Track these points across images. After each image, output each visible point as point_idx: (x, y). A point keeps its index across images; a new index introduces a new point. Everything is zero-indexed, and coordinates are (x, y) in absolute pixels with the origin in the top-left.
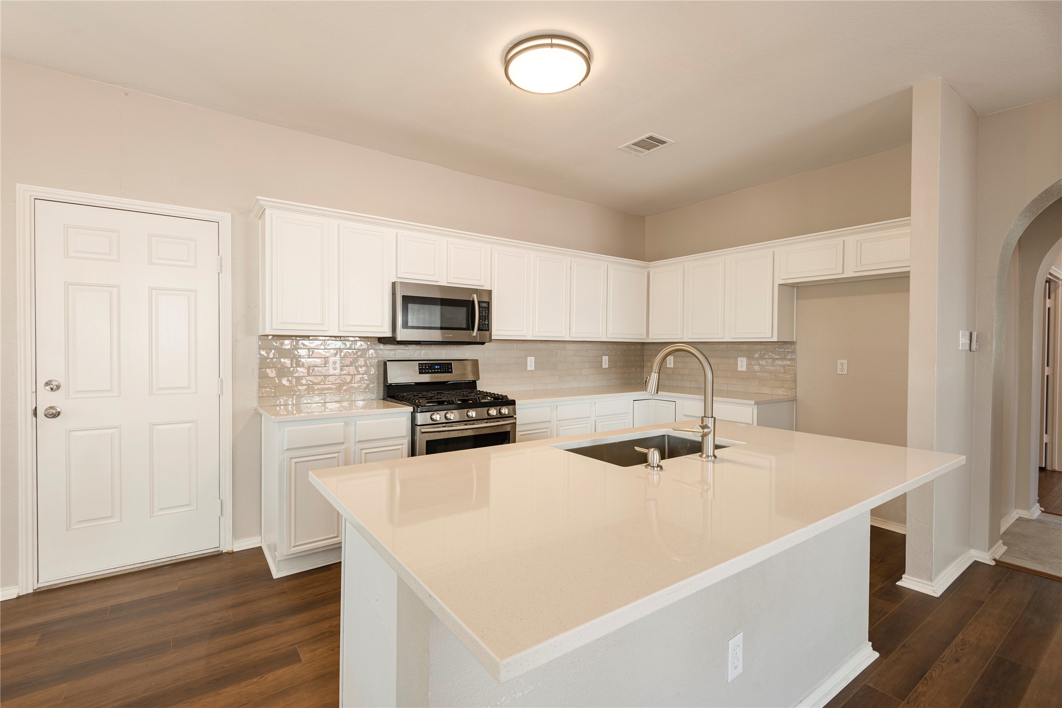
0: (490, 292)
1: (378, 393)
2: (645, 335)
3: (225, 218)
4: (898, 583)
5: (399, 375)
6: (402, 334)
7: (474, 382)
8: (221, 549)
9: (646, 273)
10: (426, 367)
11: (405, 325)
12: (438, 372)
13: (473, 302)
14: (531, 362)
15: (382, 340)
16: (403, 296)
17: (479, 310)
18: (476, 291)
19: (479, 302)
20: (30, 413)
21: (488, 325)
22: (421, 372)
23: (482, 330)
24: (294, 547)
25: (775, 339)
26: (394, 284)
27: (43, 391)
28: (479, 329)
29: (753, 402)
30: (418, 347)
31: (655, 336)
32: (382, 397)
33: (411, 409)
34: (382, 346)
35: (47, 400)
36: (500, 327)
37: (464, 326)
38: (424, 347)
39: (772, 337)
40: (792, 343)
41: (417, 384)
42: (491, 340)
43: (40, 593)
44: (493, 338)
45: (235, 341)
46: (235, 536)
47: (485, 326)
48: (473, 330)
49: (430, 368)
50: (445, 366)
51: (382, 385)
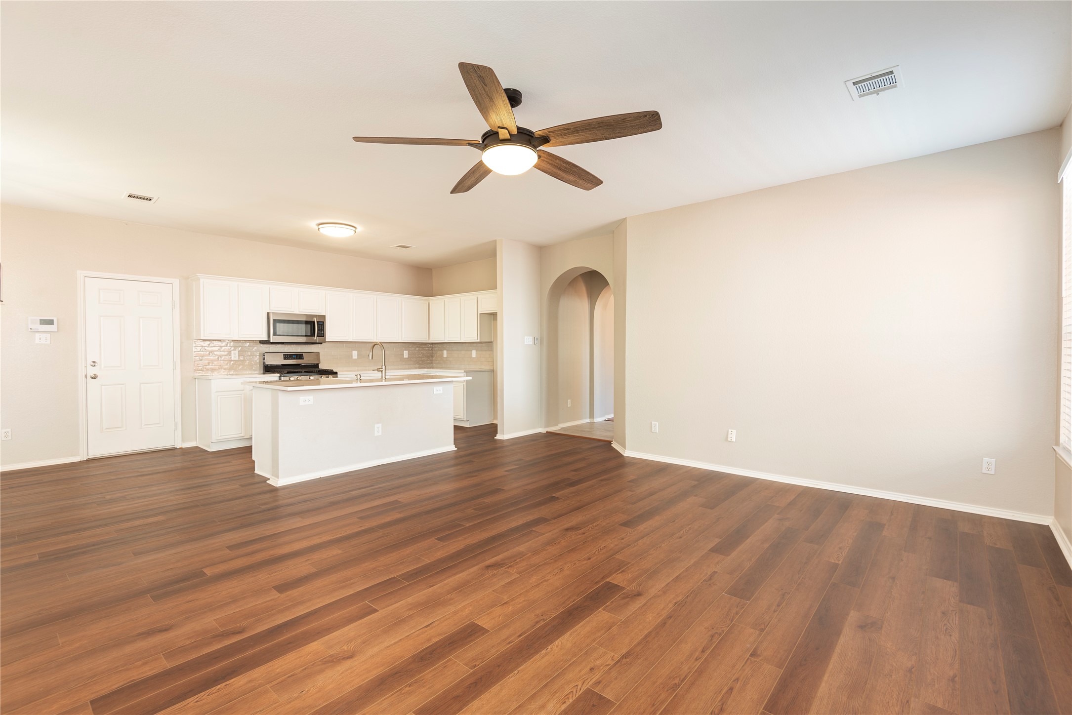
0: (324, 316)
1: (260, 370)
2: (428, 338)
3: (176, 282)
4: (495, 438)
5: (272, 361)
6: (273, 339)
7: (318, 364)
8: (175, 446)
9: (427, 304)
10: (287, 356)
11: (275, 334)
12: (295, 359)
13: (314, 322)
14: (355, 354)
15: (262, 342)
16: (274, 320)
17: (318, 326)
18: (315, 316)
19: (318, 322)
20: (84, 377)
21: (324, 333)
22: (285, 359)
23: (320, 336)
24: (221, 436)
25: (479, 341)
26: (268, 313)
27: (89, 367)
28: (318, 336)
29: (463, 371)
30: (283, 346)
31: (433, 340)
32: (262, 372)
33: (279, 375)
34: (262, 345)
35: (91, 371)
36: (331, 334)
37: (309, 334)
38: (287, 345)
39: (478, 339)
40: (491, 342)
41: (283, 365)
42: (325, 342)
43: (89, 461)
44: (327, 340)
45: (181, 343)
46: (183, 441)
47: (322, 334)
48: (314, 336)
49: (290, 357)
50: (299, 356)
51: (262, 366)
